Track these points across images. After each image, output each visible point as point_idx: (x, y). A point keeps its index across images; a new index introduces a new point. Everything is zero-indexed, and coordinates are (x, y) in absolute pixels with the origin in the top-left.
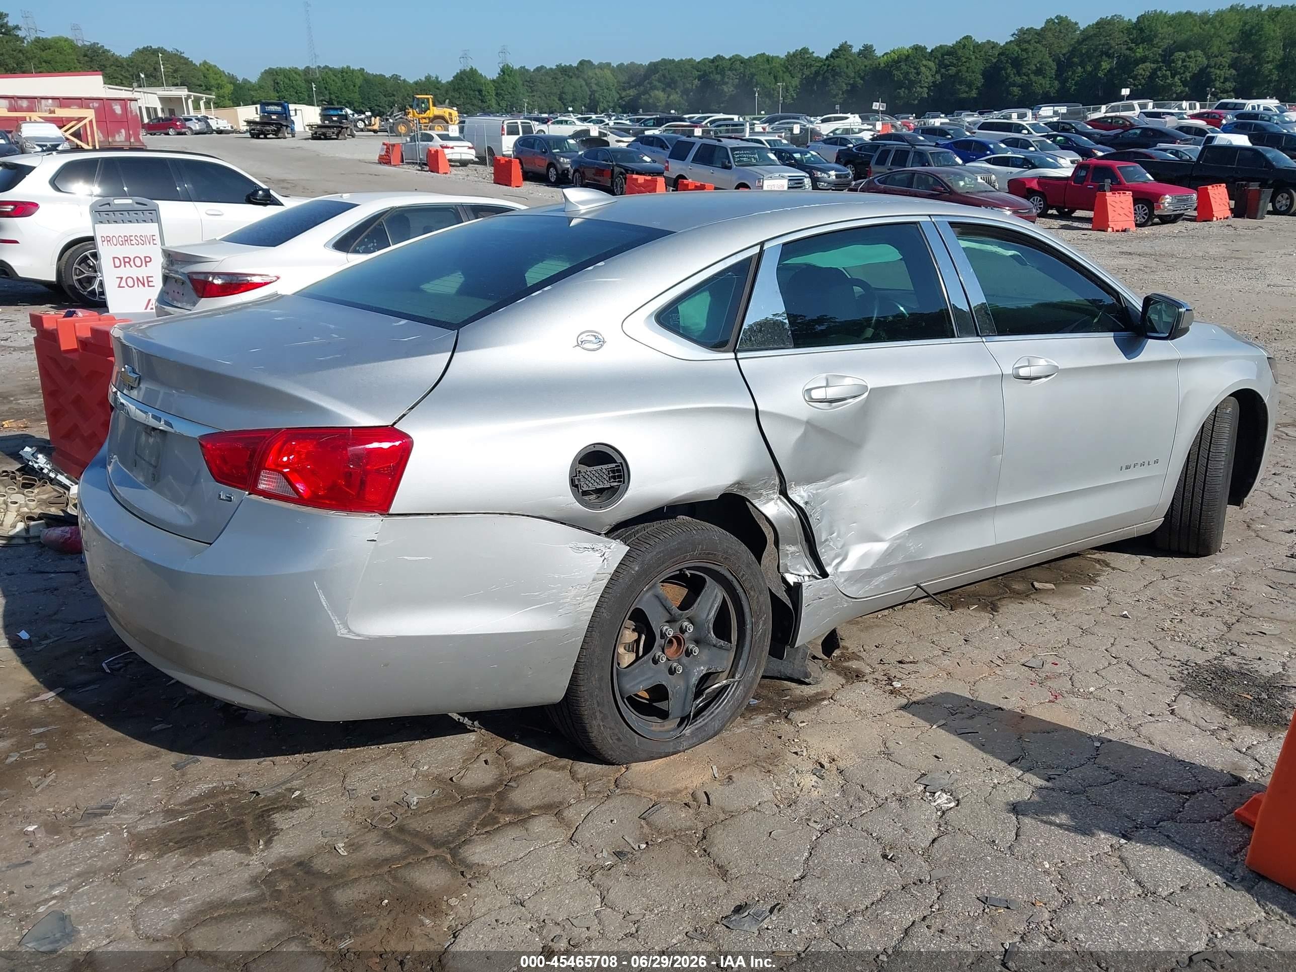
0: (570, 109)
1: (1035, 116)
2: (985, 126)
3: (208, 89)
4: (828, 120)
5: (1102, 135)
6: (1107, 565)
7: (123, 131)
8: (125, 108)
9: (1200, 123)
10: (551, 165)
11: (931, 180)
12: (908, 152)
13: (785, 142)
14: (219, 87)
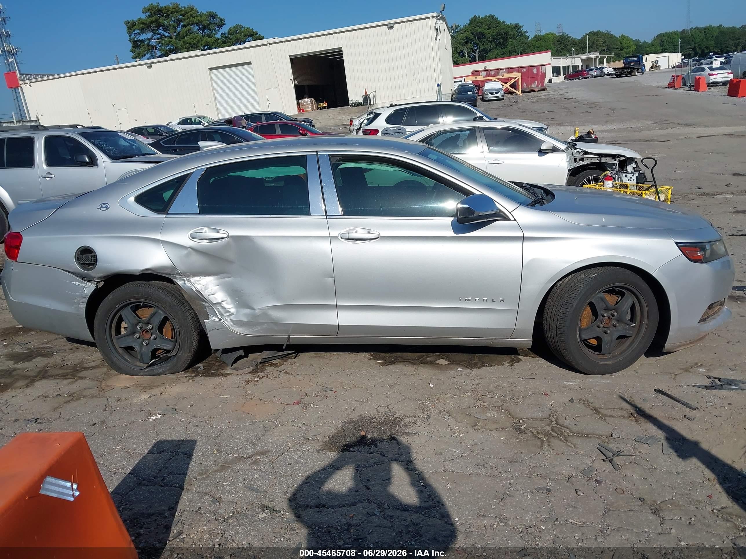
3: (609, 50)
7: (536, 82)
8: (538, 70)
14: (628, 47)
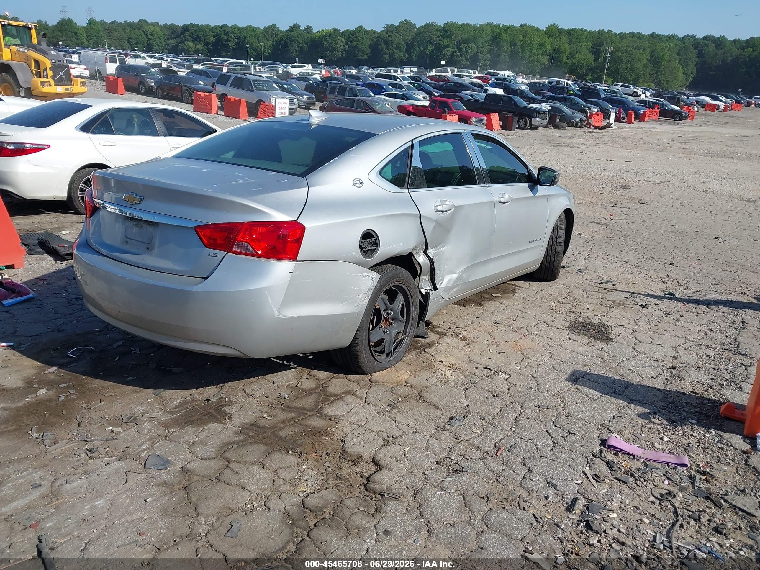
0: (136, 48)
1: (402, 72)
2: (378, 76)
4: (295, 67)
5: (436, 84)
6: (517, 286)
9: (479, 81)
10: (141, 83)
11: (362, 104)
12: (346, 88)
13: (276, 77)
